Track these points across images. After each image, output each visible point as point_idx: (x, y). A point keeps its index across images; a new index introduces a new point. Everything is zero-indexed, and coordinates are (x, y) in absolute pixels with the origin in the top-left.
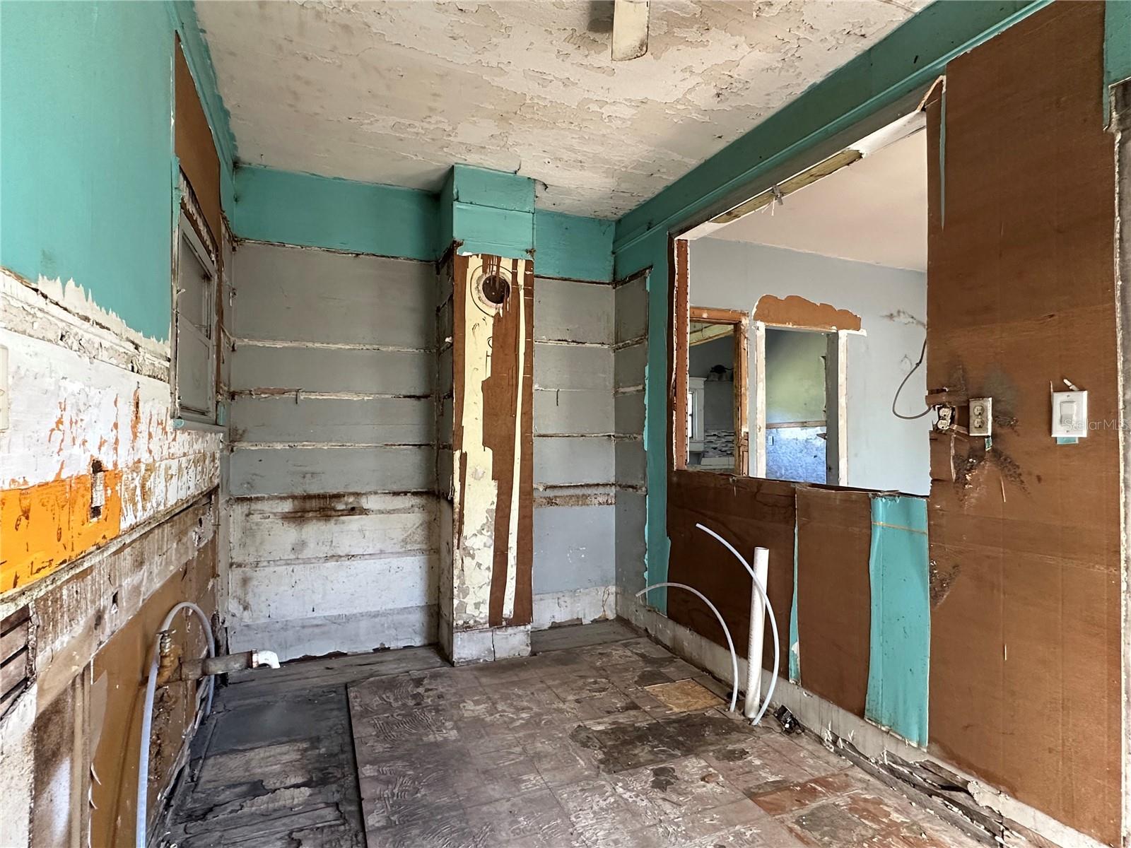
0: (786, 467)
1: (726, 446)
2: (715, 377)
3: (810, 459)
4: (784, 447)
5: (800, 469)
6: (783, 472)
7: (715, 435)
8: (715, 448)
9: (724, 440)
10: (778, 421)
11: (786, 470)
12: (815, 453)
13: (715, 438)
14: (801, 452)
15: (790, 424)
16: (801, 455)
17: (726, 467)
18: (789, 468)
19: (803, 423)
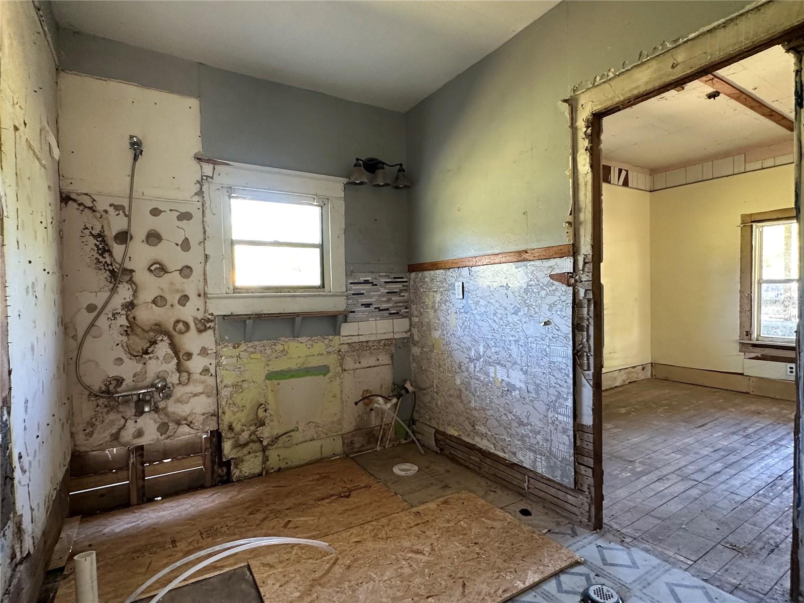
0: (485, 340)
1: (389, 301)
2: (365, 177)
3: (534, 329)
4: (482, 302)
5: (513, 347)
6: (481, 349)
7: (366, 282)
8: (368, 305)
9: (383, 290)
10: (470, 254)
11: (488, 346)
12: (545, 315)
13: (368, 286)
14: (516, 313)
15: (495, 258)
16: (516, 318)
17: (390, 336)
18: (492, 343)
19: (520, 253)
